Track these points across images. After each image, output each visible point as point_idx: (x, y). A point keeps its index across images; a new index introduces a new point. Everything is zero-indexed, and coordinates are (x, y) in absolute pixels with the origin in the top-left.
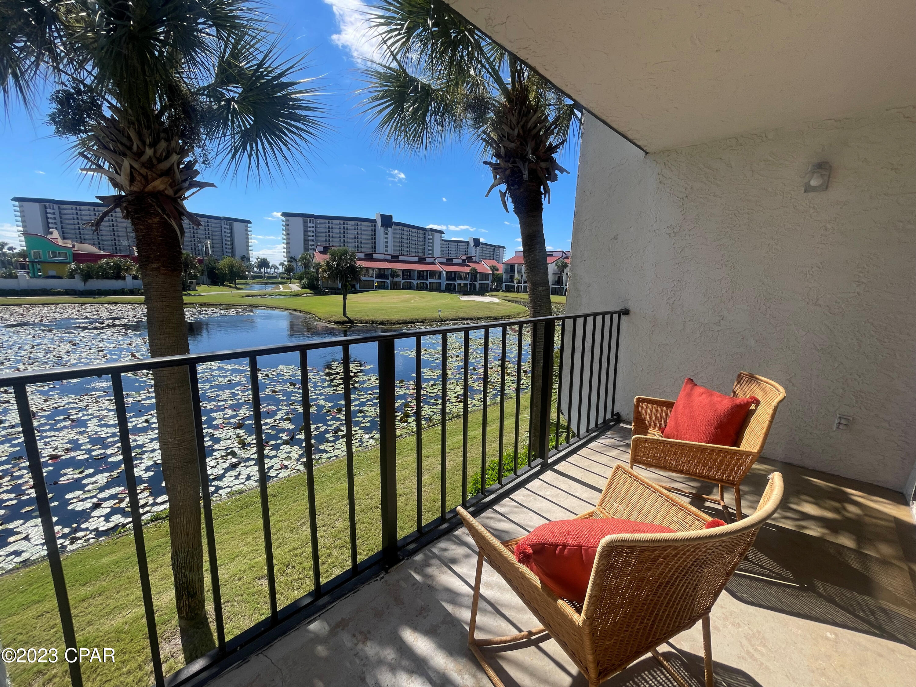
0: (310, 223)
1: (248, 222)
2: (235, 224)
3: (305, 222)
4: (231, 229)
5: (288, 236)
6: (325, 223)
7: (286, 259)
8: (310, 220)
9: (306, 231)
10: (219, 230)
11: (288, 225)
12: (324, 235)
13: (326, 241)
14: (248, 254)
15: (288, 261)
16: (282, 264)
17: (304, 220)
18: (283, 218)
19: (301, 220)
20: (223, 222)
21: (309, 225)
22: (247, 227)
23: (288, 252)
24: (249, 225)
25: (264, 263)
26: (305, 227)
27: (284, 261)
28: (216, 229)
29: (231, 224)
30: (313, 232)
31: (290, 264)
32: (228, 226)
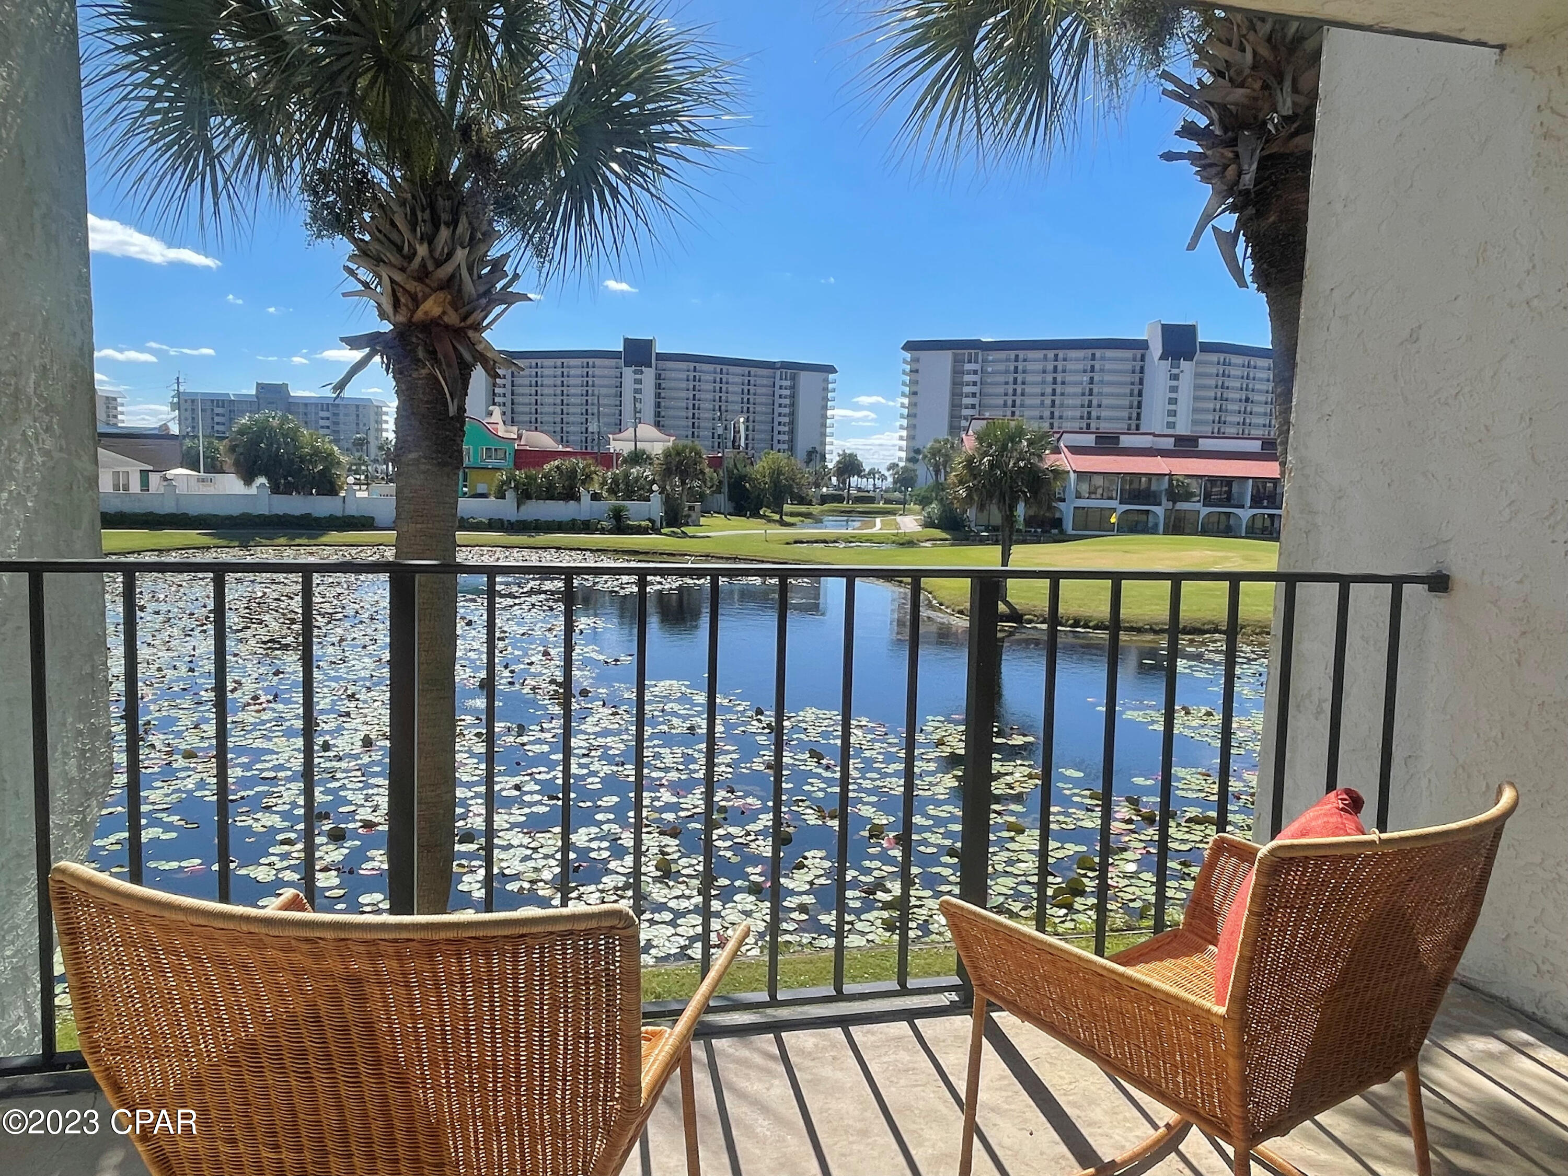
0: (970, 362)
1: (831, 369)
2: (804, 376)
3: (957, 361)
4: (793, 387)
5: (914, 399)
6: (1008, 360)
7: (903, 454)
8: (970, 355)
9: (957, 384)
10: (769, 391)
11: (917, 371)
12: (1001, 390)
13: (1005, 405)
14: (824, 444)
15: (910, 460)
16: (893, 466)
17: (955, 355)
18: (908, 356)
19: (948, 355)
20: (778, 372)
21: (968, 367)
22: (826, 381)
23: (911, 438)
24: (831, 377)
25: (850, 466)
26: (957, 372)
27: (900, 459)
28: (764, 390)
29: (793, 378)
30: (975, 384)
31: (910, 465)
32: (788, 383)
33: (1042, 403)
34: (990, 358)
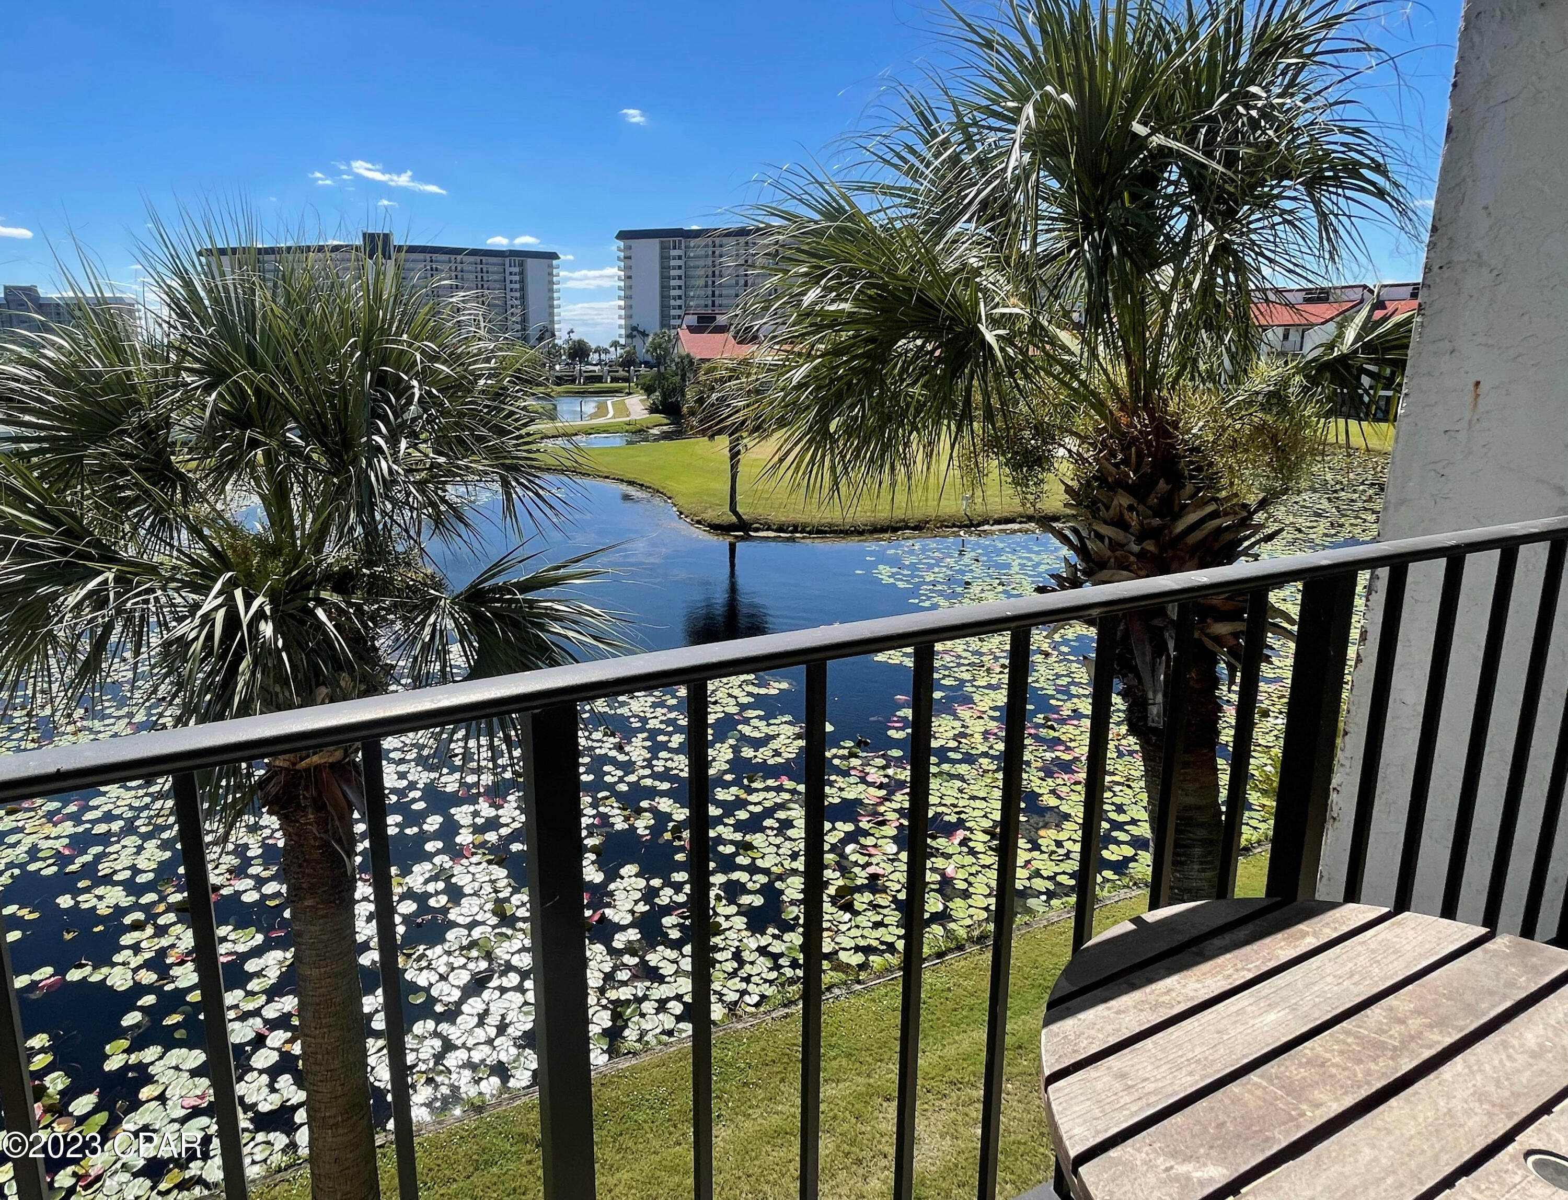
0: (674, 248)
1: (554, 256)
2: (530, 262)
3: (663, 247)
4: (521, 273)
5: (629, 282)
6: (706, 246)
7: (623, 332)
8: (674, 242)
9: (665, 268)
10: (501, 269)
11: (630, 258)
12: (702, 272)
13: (706, 286)
14: (552, 322)
15: (629, 336)
16: (615, 344)
17: (662, 243)
18: (621, 244)
19: (656, 242)
20: (507, 260)
21: (674, 253)
22: (551, 266)
23: (628, 317)
24: (555, 262)
25: (579, 351)
26: (664, 258)
27: (620, 336)
28: (496, 277)
29: (521, 265)
30: (680, 267)
31: (630, 340)
32: (517, 270)
33: (737, 284)
34: (692, 244)
